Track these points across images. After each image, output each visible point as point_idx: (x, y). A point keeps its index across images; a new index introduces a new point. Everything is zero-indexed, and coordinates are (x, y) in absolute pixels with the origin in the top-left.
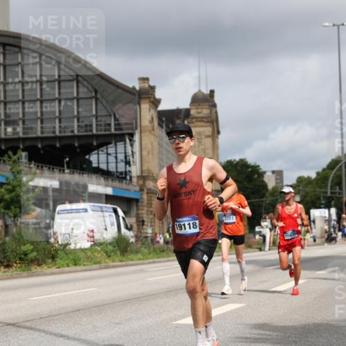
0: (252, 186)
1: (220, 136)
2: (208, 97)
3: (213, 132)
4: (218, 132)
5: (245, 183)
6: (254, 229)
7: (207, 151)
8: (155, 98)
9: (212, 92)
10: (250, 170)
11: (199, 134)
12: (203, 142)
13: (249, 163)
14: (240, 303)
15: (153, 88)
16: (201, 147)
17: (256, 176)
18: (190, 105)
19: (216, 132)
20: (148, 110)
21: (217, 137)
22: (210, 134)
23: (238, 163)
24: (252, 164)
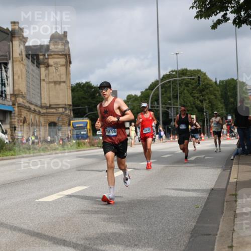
0: (94, 102)
1: (71, 65)
2: (63, 37)
3: (66, 62)
4: (70, 63)
5: (90, 100)
6: (96, 133)
7: (62, 76)
8: (23, 36)
9: (65, 33)
10: (93, 90)
11: (56, 63)
12: (59, 70)
13: (92, 85)
14: (85, 186)
15: (21, 30)
16: (58, 73)
17: (97, 95)
18: (49, 43)
19: (69, 62)
20: (18, 45)
21: (70, 66)
22: (64, 63)
23: (84, 85)
24: (95, 86)
